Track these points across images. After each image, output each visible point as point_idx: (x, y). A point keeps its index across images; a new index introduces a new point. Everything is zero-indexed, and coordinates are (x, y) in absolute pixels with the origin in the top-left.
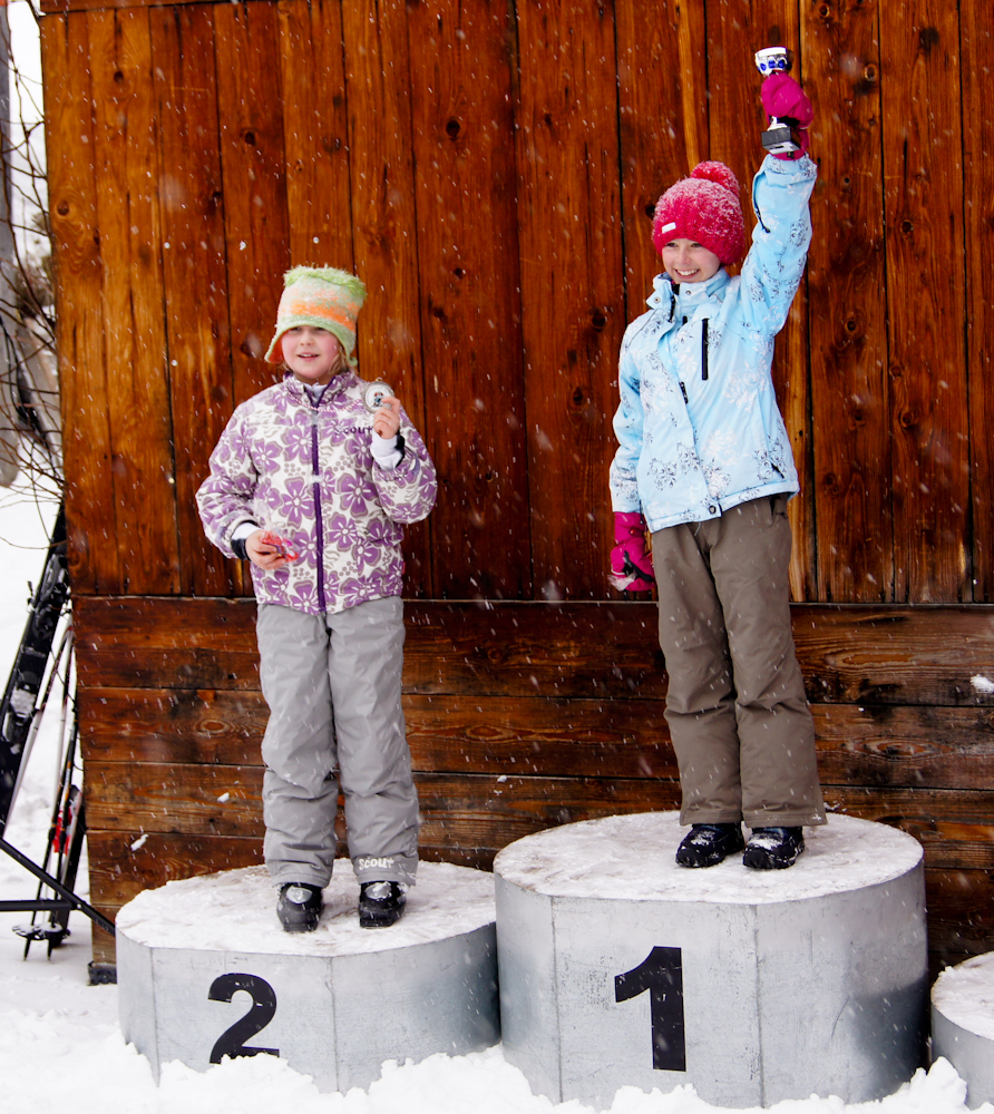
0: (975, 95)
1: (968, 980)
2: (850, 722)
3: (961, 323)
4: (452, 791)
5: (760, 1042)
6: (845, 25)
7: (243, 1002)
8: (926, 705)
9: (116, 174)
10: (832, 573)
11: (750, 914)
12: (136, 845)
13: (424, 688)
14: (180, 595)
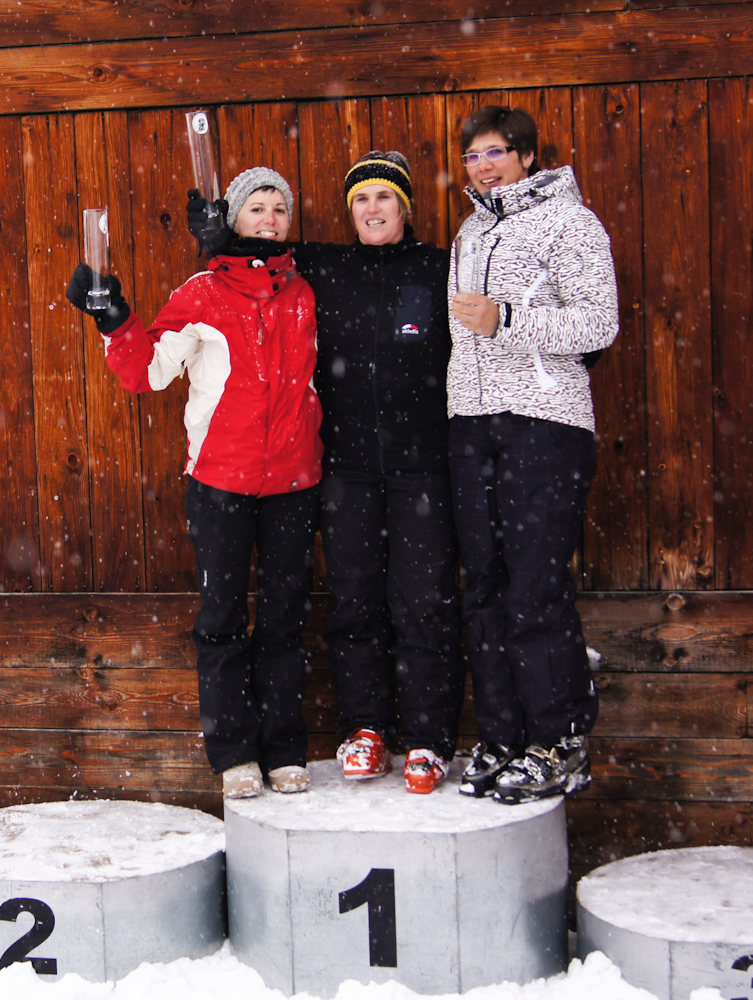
4: (160, 744)
5: (458, 942)
7: (26, 921)
11: (451, 842)
13: (139, 664)
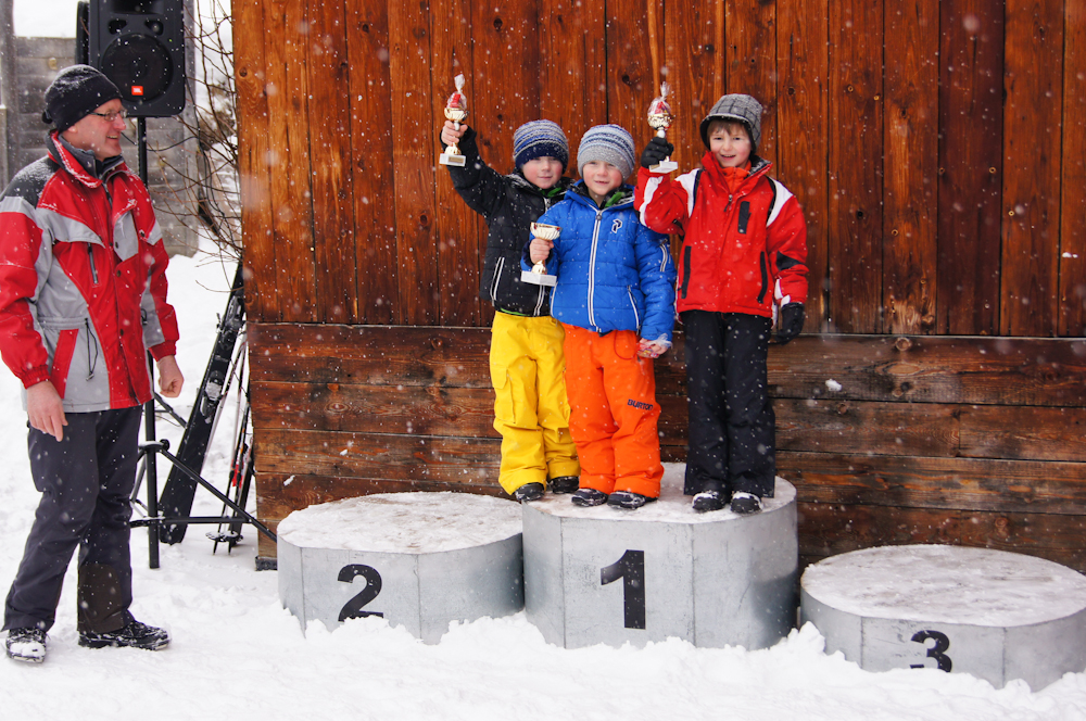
1: (824, 573)
3: (825, 154)
7: (360, 583)
8: (796, 398)
9: (279, 51)
11: (689, 530)
12: (287, 482)
14: (317, 323)
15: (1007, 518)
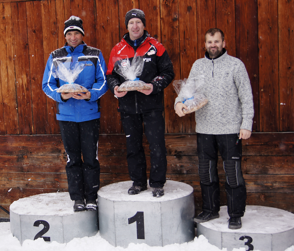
0: (200, 21)
2: (173, 160)
5: (162, 232)
6: (171, 5)
8: (190, 156)
9: (4, 40)
10: (168, 127)
12: (9, 191)
14: (19, 134)
15: (264, 195)
